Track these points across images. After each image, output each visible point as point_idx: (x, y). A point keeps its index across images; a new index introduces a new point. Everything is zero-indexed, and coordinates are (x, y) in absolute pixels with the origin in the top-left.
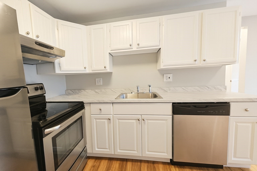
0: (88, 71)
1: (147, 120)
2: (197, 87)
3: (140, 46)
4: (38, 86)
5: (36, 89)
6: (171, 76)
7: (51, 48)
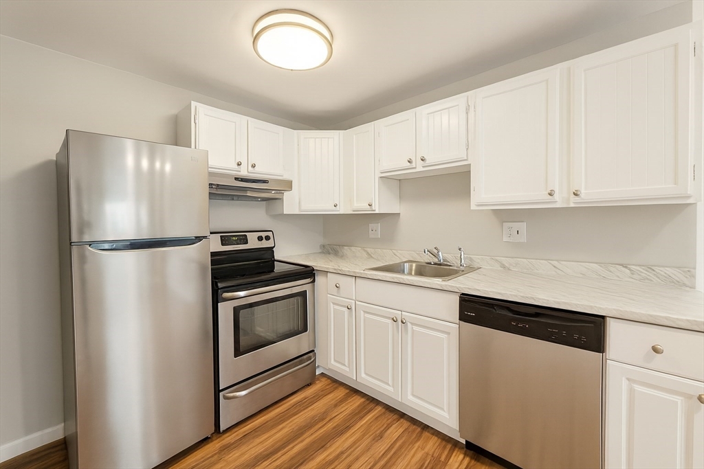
0: (342, 210)
1: (412, 324)
2: (596, 263)
3: (428, 162)
4: (264, 234)
5: (260, 239)
6: (523, 226)
7: (265, 182)
